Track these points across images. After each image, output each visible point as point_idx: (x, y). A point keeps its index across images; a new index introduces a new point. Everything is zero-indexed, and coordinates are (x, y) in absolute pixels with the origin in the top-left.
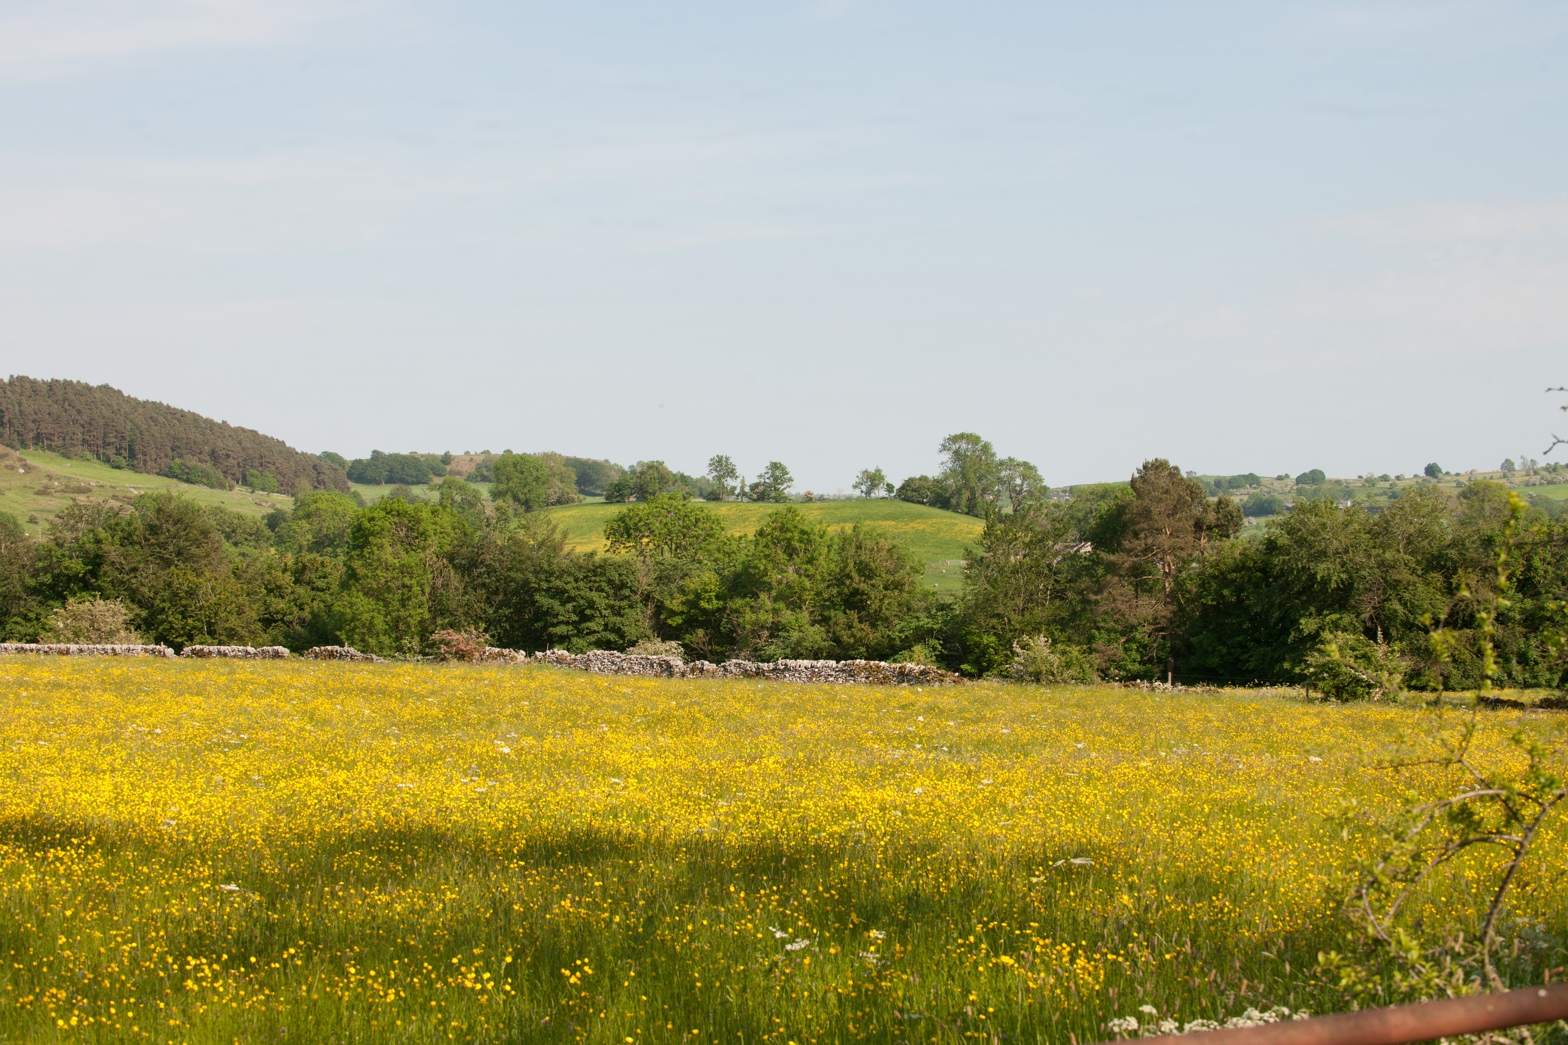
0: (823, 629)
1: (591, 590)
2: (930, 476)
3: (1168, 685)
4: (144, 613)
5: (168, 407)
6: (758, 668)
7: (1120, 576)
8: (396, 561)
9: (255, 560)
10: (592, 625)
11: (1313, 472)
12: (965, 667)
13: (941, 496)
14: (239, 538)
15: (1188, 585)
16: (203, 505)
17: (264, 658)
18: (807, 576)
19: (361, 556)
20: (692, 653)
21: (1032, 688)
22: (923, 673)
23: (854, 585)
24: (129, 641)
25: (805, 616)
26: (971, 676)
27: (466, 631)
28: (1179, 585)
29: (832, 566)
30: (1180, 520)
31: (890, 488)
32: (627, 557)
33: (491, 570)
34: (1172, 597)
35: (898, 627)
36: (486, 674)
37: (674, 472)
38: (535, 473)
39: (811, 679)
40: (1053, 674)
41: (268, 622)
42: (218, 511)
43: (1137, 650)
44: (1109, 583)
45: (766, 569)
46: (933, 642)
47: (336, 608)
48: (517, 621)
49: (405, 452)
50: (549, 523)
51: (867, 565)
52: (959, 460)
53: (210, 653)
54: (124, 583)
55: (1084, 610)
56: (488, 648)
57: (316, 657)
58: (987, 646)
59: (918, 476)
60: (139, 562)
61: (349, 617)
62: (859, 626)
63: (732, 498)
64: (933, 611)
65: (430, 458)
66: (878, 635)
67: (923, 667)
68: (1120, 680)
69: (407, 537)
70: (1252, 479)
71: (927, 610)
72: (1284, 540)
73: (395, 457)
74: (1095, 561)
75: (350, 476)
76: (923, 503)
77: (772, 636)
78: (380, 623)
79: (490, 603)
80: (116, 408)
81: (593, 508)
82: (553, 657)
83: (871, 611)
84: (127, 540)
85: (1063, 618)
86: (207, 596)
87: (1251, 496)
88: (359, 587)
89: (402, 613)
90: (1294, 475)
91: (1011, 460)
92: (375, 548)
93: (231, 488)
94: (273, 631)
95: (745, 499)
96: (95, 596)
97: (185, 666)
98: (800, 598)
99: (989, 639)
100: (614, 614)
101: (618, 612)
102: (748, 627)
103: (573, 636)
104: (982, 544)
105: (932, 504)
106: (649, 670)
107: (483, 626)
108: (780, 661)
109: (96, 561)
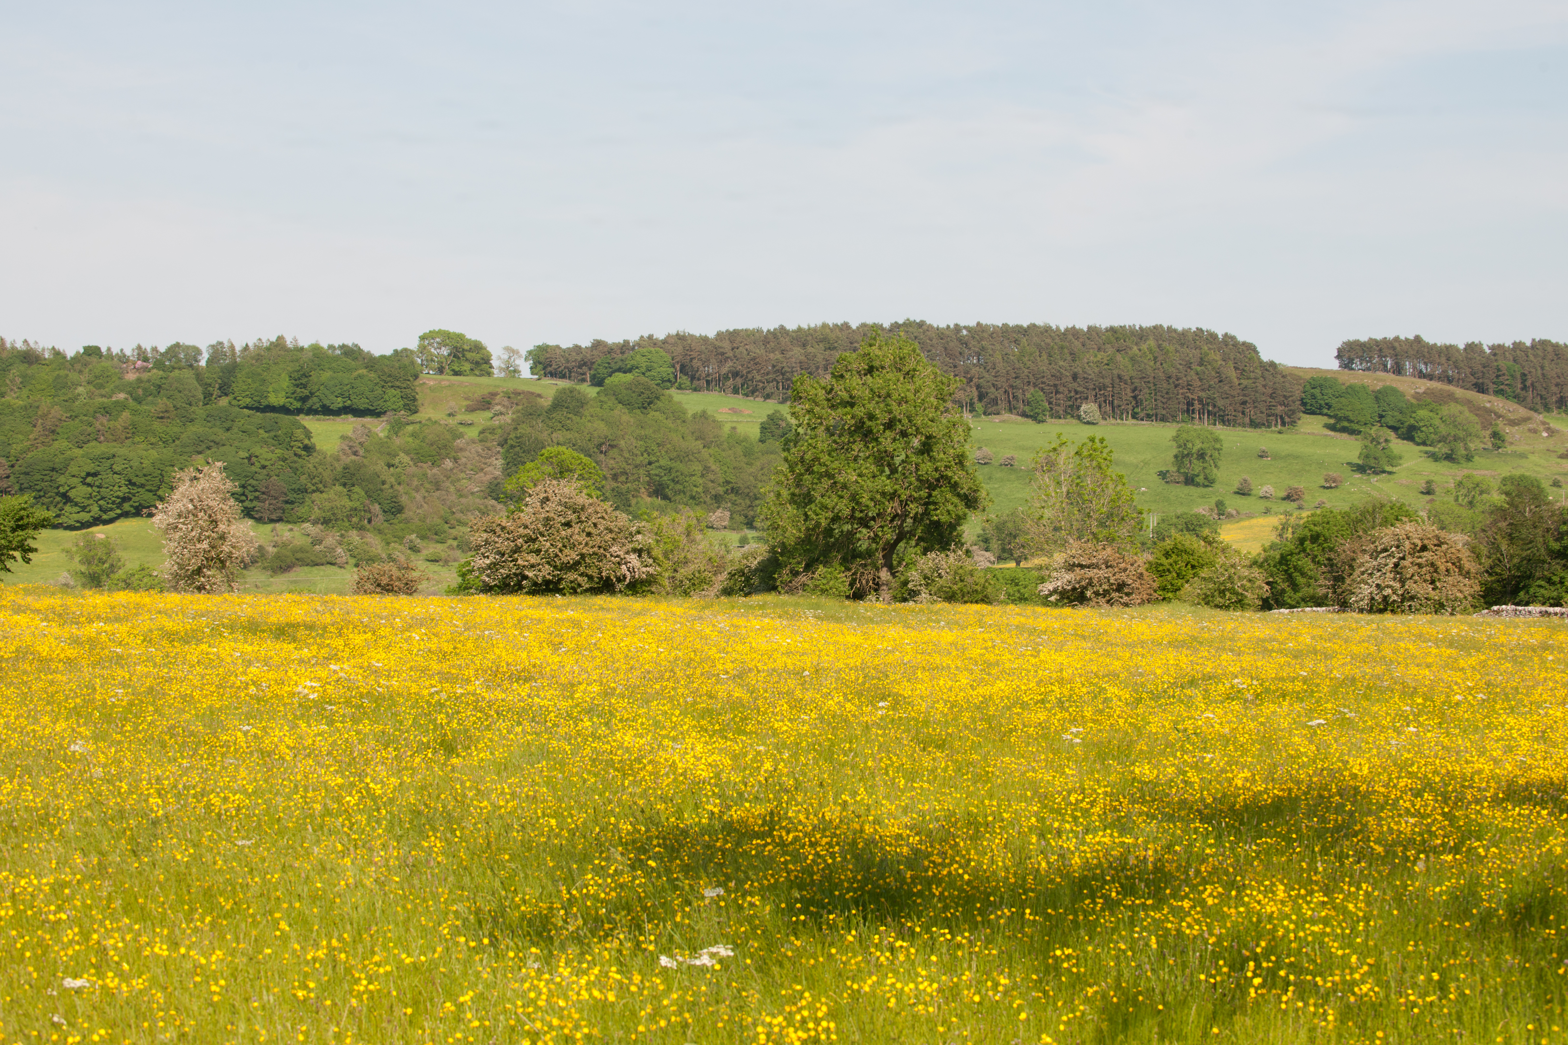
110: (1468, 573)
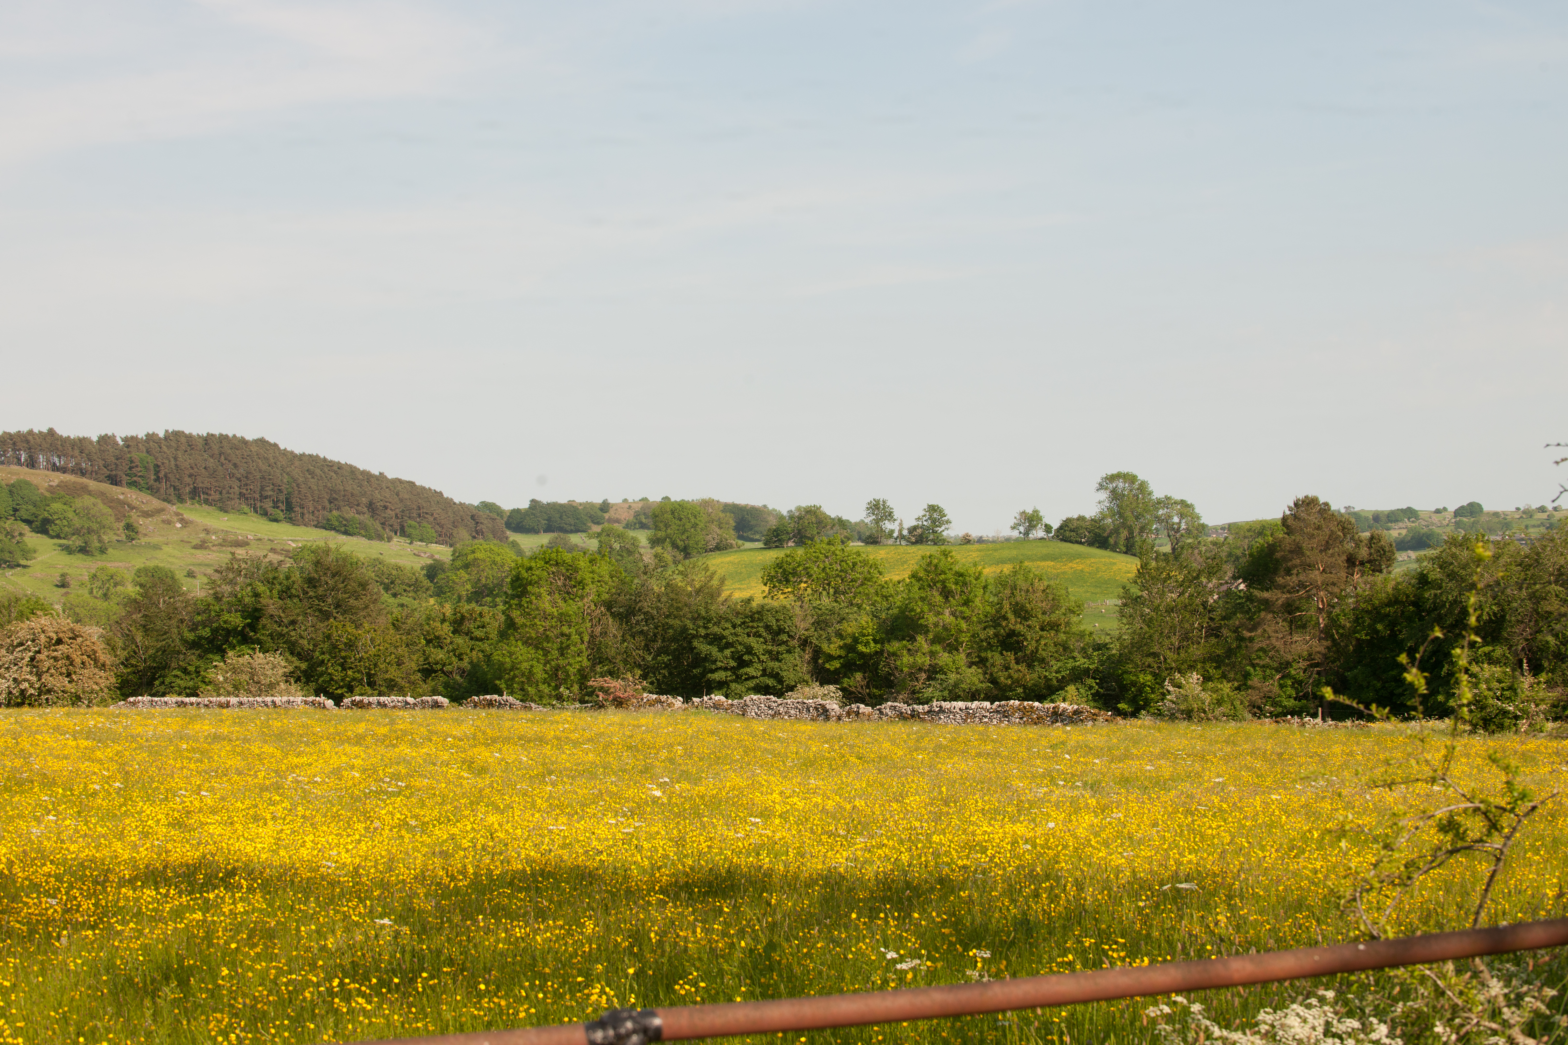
0: (980, 671)
1: (749, 636)
2: (1087, 516)
3: (1319, 720)
4: (304, 666)
5: (325, 459)
6: (913, 710)
7: (1274, 612)
8: (555, 610)
9: (414, 611)
10: (751, 671)
11: (1471, 505)
12: (1122, 706)
13: (1100, 535)
14: (398, 589)
15: (1342, 620)
16: (362, 556)
17: (424, 708)
18: (964, 618)
19: (520, 606)
20: (850, 697)
21: (1182, 726)
22: (1076, 712)
23: (1011, 626)
24: (289, 693)
25: (961, 658)
26: (1124, 715)
27: (623, 679)
28: (1333, 622)
29: (988, 608)
30: (1332, 555)
31: (1048, 528)
32: (785, 602)
33: (648, 618)
34: (1327, 633)
35: (1055, 668)
36: (643, 721)
37: (833, 516)
38: (693, 520)
39: (965, 721)
40: (1204, 712)
41: (428, 672)
42: (377, 562)
43: (1292, 686)
44: (1263, 620)
45: (922, 611)
46: (1090, 682)
47: (495, 658)
48: (675, 668)
49: (563, 500)
50: (706, 569)
51: (1023, 606)
52: (1116, 499)
53: (370, 704)
54: (284, 636)
55: (1239, 647)
56: (645, 695)
57: (475, 706)
58: (1144, 685)
59: (1075, 516)
60: (298, 615)
61: (508, 666)
62: (1016, 667)
63: (891, 541)
64: (1089, 651)
65: (589, 506)
66: (1035, 676)
67: (1076, 707)
68: (1271, 717)
69: (565, 585)
70: (1410, 513)
71: (1083, 650)
72: (1436, 574)
73: (553, 506)
74: (1250, 598)
75: (508, 525)
76: (1081, 543)
77: (929, 678)
78: (539, 672)
79: (648, 650)
80: (272, 461)
81: (752, 553)
82: (710, 703)
83: (1028, 652)
84: (286, 593)
85: (1218, 656)
86: (367, 646)
87: (1410, 530)
88: (518, 636)
89: (562, 662)
90: (1452, 508)
91: (1168, 498)
92: (533, 598)
93: (389, 539)
94: (431, 683)
95: (903, 543)
96: (254, 649)
97: (345, 717)
98: (956, 640)
99: (1146, 678)
100: (772, 660)
101: (776, 657)
102: (906, 669)
103: (731, 681)
104: (1135, 582)
105: (1091, 544)
106: (805, 715)
107: (638, 672)
108: (935, 703)
109: (254, 615)
110: (104, 665)
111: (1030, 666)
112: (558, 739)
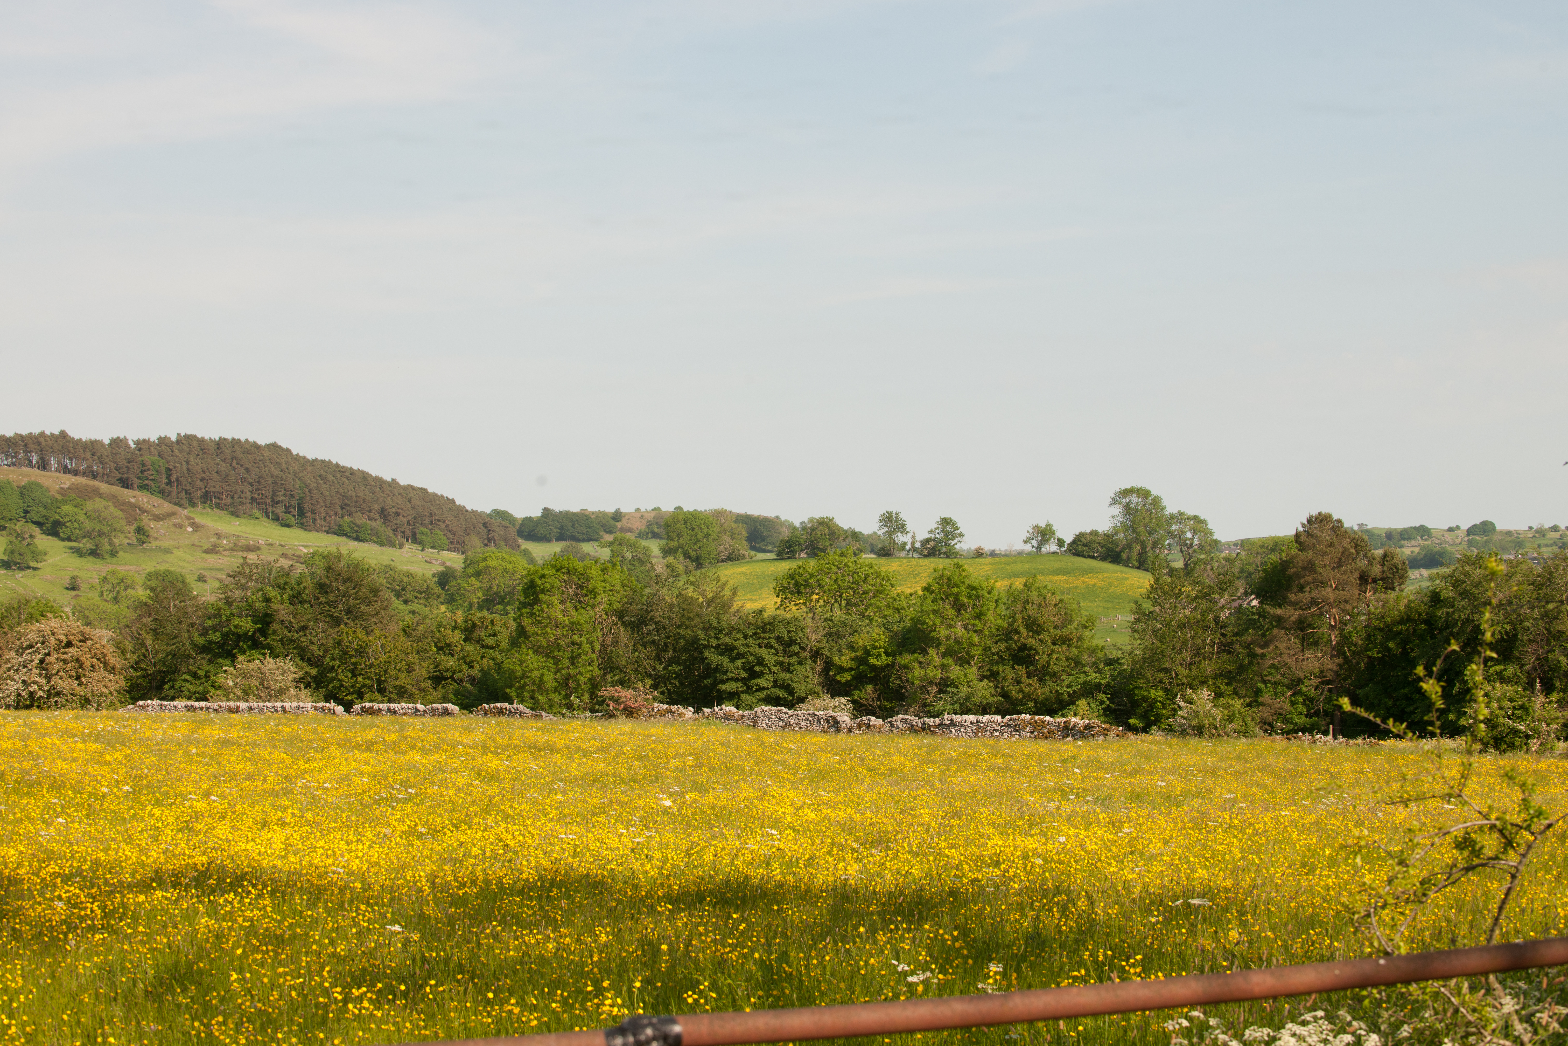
0: (991, 684)
1: (760, 647)
2: (1100, 531)
3: (1330, 737)
4: (314, 672)
5: (337, 465)
6: (924, 724)
7: (1286, 629)
8: (566, 619)
9: (425, 618)
10: (762, 682)
11: (1484, 523)
12: (1133, 721)
13: (1112, 550)
14: (409, 596)
15: (1354, 638)
16: (373, 563)
17: (434, 715)
18: (976, 631)
19: (532, 614)
20: (860, 709)
21: (1194, 742)
22: (1087, 727)
23: (1022, 640)
24: (299, 699)
25: (973, 671)
26: (1135, 730)
27: (634, 688)
28: (1345, 639)
29: (1001, 621)
30: (1345, 573)
31: (1061, 543)
32: (797, 614)
33: (660, 627)
34: (1338, 650)
35: (1066, 682)
36: (653, 731)
37: (845, 528)
38: (705, 530)
39: (976, 734)
40: (1216, 728)
41: (438, 679)
42: (388, 569)
43: (1304, 703)
44: (1276, 636)
45: (934, 624)
46: (1101, 696)
47: (506, 665)
48: (687, 678)
49: (575, 508)
50: (718, 579)
51: (1035, 620)
52: (1129, 514)
53: (380, 710)
54: (294, 641)
55: (1250, 663)
56: (656, 705)
57: (486, 714)
58: (1155, 701)
59: (1088, 531)
60: (309, 620)
61: (518, 674)
62: (1027, 681)
63: (903, 554)
64: (1102, 666)
65: (601, 515)
66: (1046, 690)
67: (1087, 722)
68: (1282, 733)
69: (576, 594)
70: (1423, 531)
71: (1095, 665)
72: (1448, 593)
73: (565, 515)
74: (1262, 614)
75: (520, 533)
76: (1093, 558)
77: (940, 691)
78: (550, 680)
79: (660, 660)
80: (284, 466)
81: (764, 564)
82: (721, 713)
83: (1039, 666)
84: (297, 598)
85: (1230, 672)
86: (377, 653)
87: (1422, 548)
88: (530, 645)
89: (572, 671)
90: (1465, 527)
91: (1181, 513)
92: (545, 606)
93: (401, 546)
94: (441, 690)
95: (916, 555)
96: (264, 654)
97: (355, 723)
98: (968, 653)
99: (1157, 694)
100: (783, 671)
101: (787, 669)
102: (917, 682)
103: (742, 692)
104: (1148, 597)
105: (1103, 558)
106: (816, 727)
107: (649, 682)
108: (946, 717)
109: (265, 620)
110: (113, 668)
111: (1041, 680)
112: (568, 747)
